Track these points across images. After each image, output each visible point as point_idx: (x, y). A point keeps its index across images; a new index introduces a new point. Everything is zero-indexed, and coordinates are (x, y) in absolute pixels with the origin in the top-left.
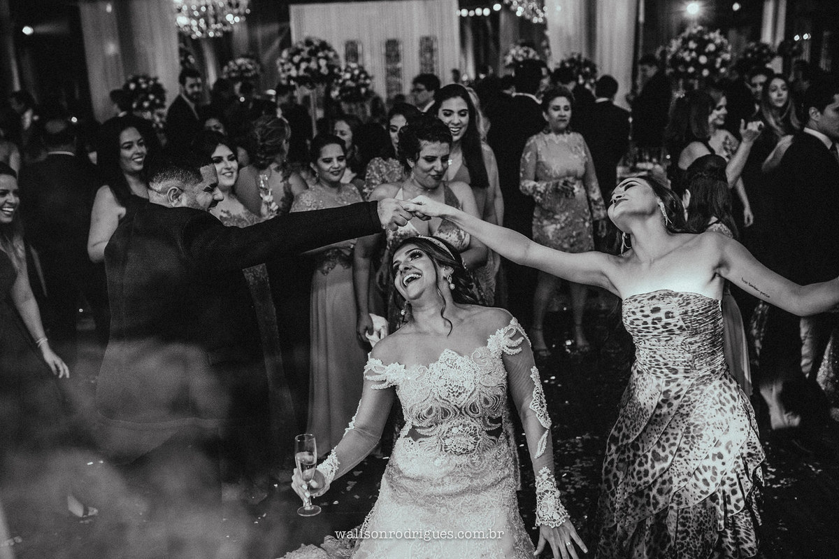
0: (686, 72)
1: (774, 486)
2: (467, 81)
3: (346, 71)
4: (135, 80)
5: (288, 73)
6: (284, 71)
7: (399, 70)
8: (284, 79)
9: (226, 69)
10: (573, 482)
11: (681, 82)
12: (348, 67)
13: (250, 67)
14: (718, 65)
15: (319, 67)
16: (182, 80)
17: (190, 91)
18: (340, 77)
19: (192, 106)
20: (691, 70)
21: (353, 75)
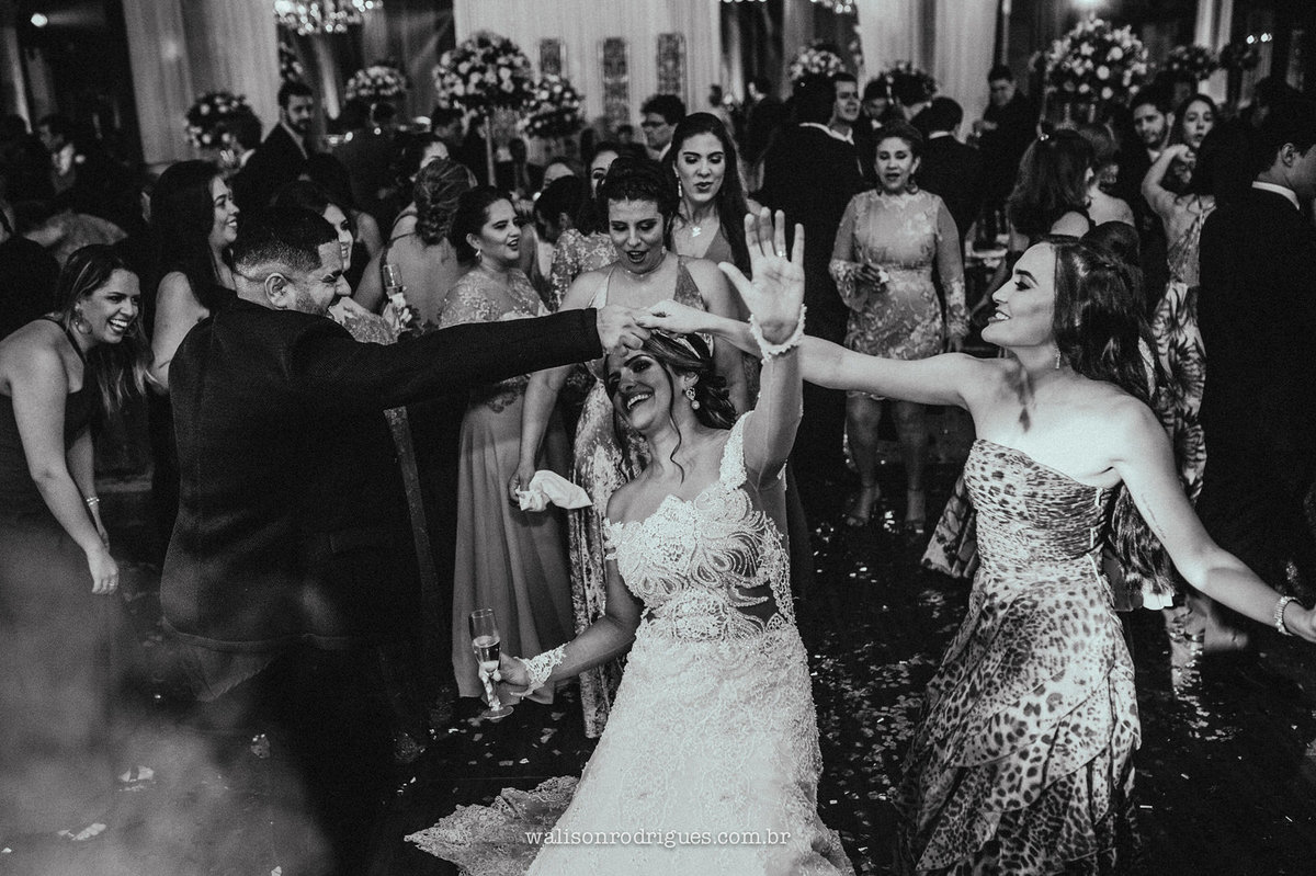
0: (1076, 92)
1: (1208, 739)
2: (732, 104)
3: (541, 87)
4: (209, 100)
5: (450, 90)
6: (443, 87)
7: (624, 86)
8: (444, 99)
9: (352, 82)
10: (893, 731)
11: (1067, 108)
12: (544, 80)
13: (389, 80)
14: (1126, 82)
15: (500, 81)
16: (283, 100)
17: (295, 117)
18: (530, 96)
19: (299, 140)
20: (1084, 88)
21: (552, 95)
